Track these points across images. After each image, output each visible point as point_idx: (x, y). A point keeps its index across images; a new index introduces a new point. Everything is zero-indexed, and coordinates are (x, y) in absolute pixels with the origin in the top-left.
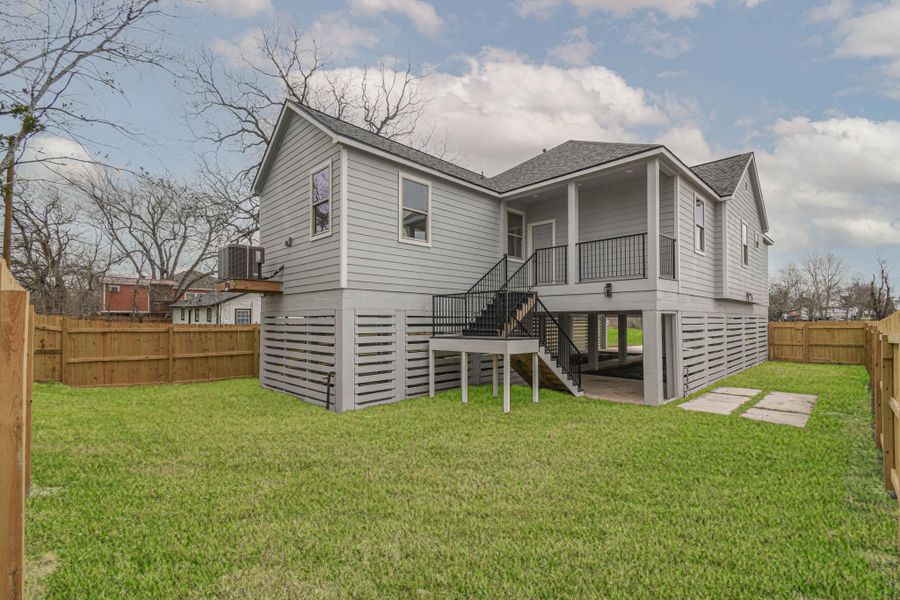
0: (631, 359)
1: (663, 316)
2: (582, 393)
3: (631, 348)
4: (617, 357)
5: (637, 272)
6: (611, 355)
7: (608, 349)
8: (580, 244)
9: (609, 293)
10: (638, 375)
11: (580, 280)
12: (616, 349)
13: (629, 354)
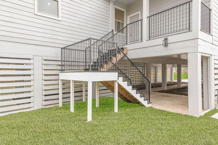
0: (183, 85)
1: (202, 57)
2: (150, 105)
3: (183, 81)
4: (177, 84)
5: (184, 27)
6: (174, 84)
7: (174, 81)
8: (149, 17)
9: (166, 45)
10: (186, 93)
11: (150, 38)
12: (176, 81)
13: (182, 83)
